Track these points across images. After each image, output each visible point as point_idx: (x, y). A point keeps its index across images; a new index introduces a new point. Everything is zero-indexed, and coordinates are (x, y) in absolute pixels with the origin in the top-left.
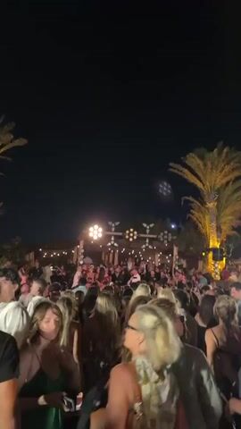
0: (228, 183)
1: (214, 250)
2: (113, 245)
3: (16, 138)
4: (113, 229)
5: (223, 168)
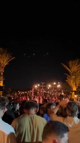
1: (75, 91)
2: (43, 90)
3: (12, 57)
4: (43, 85)
5: (77, 66)
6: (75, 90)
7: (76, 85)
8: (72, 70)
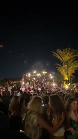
0: (70, 59)
5: (69, 54)
6: (67, 79)
7: (68, 74)
8: (64, 59)
